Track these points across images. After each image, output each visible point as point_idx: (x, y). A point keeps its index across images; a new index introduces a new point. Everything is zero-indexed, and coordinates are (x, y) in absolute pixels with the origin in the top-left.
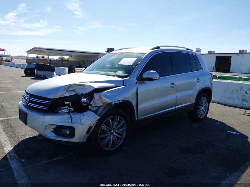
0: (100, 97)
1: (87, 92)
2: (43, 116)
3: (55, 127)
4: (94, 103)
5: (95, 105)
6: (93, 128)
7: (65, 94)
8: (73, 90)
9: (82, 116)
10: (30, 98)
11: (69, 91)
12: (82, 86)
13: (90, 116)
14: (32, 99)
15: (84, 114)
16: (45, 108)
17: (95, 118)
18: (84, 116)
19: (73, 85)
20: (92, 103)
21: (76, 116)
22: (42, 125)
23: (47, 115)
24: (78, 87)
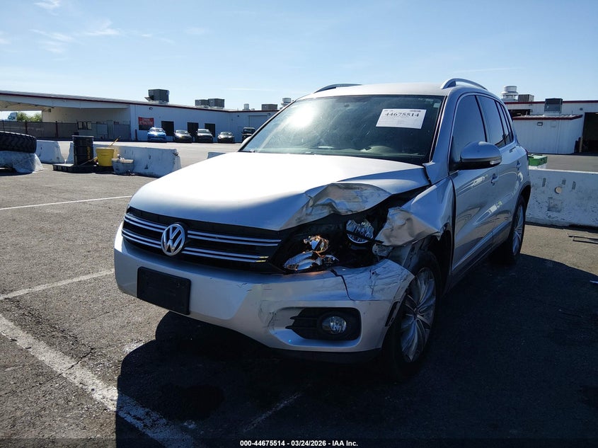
0: (409, 219)
1: (368, 206)
2: (263, 283)
3: (297, 313)
4: (388, 237)
5: (390, 241)
6: (398, 306)
7: (310, 214)
8: (329, 202)
9: (373, 277)
10: (186, 234)
11: (318, 205)
12: (352, 189)
13: (393, 273)
14: (195, 235)
15: (378, 271)
16: (262, 259)
17: (405, 280)
18: (379, 277)
19: (330, 188)
20: (380, 237)
21: (358, 276)
22: (261, 311)
23: (272, 282)
24: (341, 192)
